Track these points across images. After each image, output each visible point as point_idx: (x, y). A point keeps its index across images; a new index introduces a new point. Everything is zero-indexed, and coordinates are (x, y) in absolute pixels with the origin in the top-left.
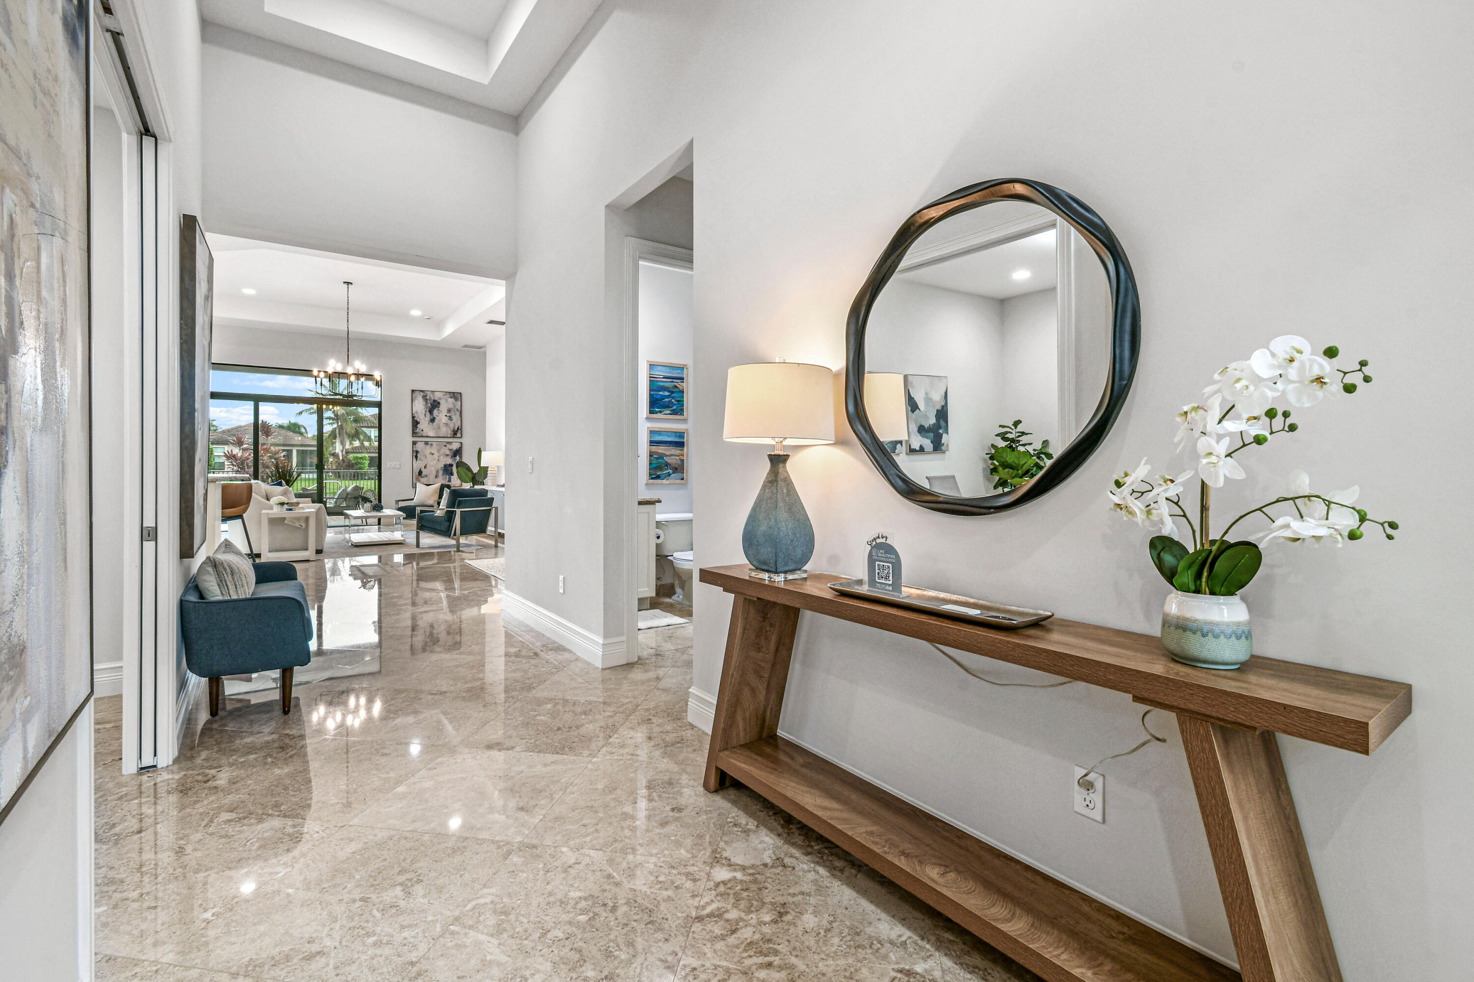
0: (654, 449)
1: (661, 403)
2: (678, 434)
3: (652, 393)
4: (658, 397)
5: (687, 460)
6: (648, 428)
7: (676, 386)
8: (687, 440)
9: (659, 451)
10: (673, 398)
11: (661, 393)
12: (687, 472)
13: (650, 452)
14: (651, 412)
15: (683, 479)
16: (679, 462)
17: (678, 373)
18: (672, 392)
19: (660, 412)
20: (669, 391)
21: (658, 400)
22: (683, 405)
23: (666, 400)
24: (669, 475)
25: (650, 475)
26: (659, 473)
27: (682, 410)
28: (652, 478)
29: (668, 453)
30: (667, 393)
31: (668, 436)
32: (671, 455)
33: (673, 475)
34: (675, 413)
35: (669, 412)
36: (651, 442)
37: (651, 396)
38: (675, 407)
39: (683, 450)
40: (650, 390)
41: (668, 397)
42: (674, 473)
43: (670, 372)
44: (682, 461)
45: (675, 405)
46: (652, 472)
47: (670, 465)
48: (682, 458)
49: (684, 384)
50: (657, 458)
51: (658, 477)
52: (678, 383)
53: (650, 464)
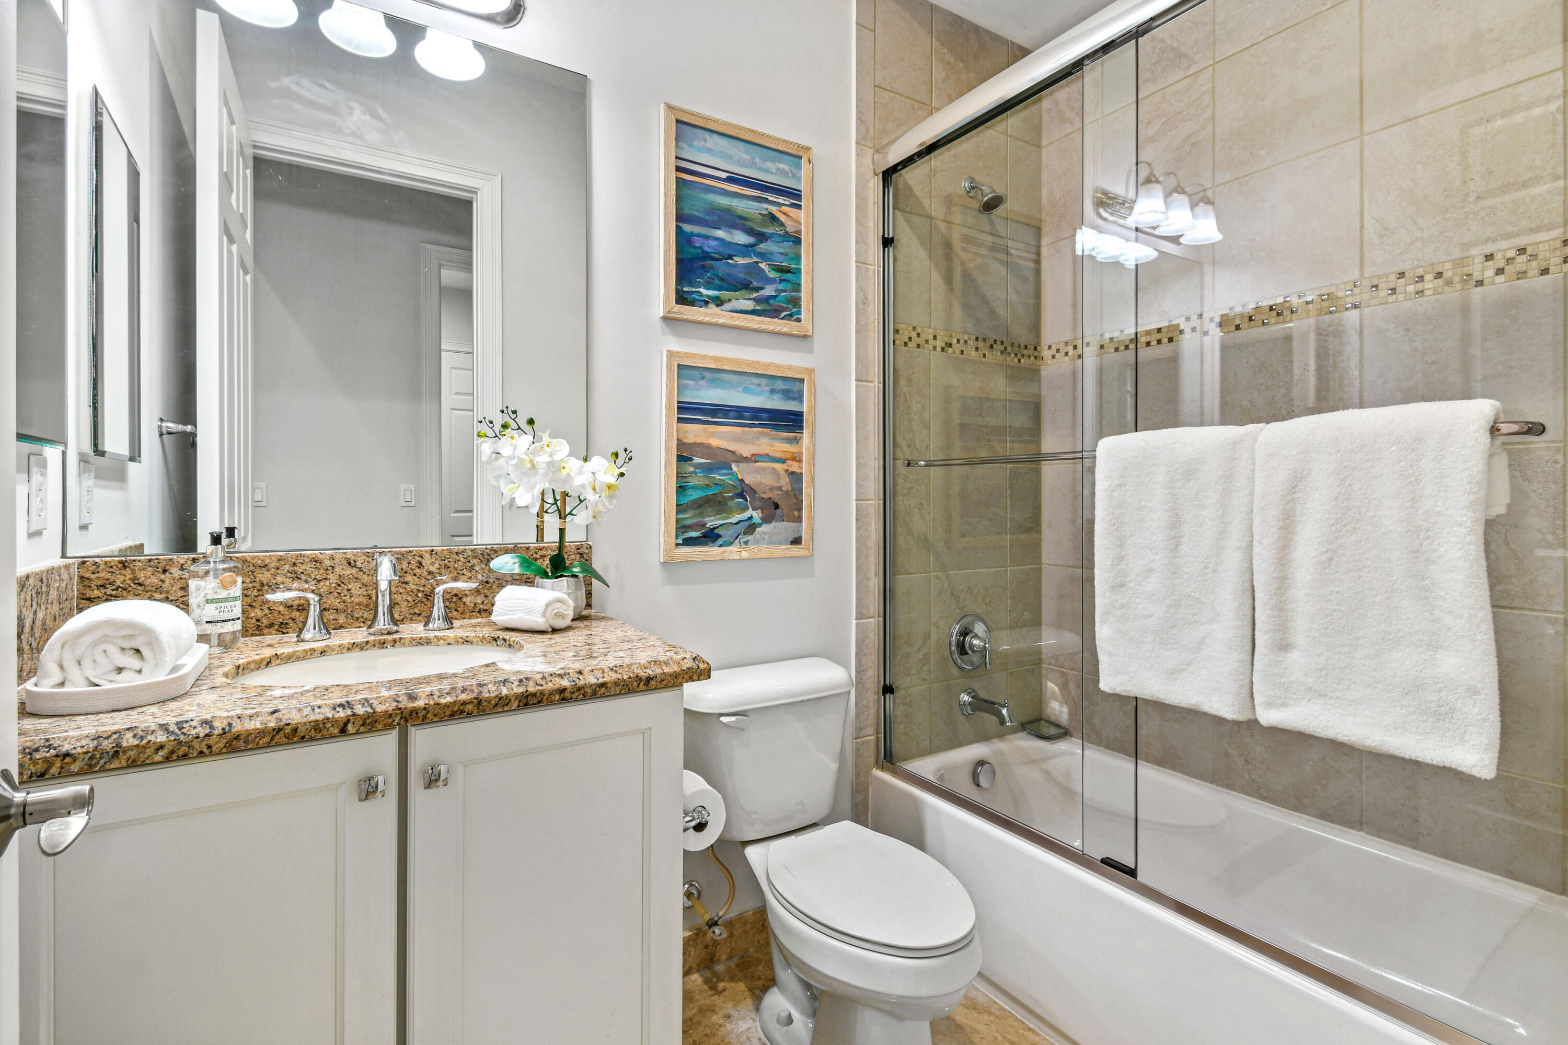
0: (695, 433)
1: (721, 267)
2: (780, 385)
3: (687, 228)
4: (710, 246)
5: (812, 474)
6: (671, 354)
7: (773, 218)
8: (813, 409)
9: (715, 442)
10: (763, 256)
11: (720, 233)
12: (811, 519)
13: (681, 444)
14: (682, 299)
15: (797, 541)
16: (785, 483)
17: (783, 173)
18: (762, 237)
19: (719, 302)
20: (750, 232)
21: (706, 256)
22: (797, 287)
23: (740, 261)
24: (751, 528)
25: (682, 528)
26: (712, 522)
27: (795, 302)
28: (688, 542)
29: (746, 450)
30: (741, 238)
31: (746, 390)
32: (755, 458)
33: (765, 528)
34: (768, 308)
35: (749, 305)
36: (683, 408)
37: (682, 240)
38: (769, 291)
39: (796, 441)
40: (680, 218)
41: (746, 250)
42: (767, 520)
43: (752, 165)
44: (796, 477)
45: (771, 281)
46: (690, 518)
47: (754, 492)
48: (794, 467)
49: (802, 215)
50: (708, 469)
51: (710, 536)
52: (779, 207)
53: (681, 489)
